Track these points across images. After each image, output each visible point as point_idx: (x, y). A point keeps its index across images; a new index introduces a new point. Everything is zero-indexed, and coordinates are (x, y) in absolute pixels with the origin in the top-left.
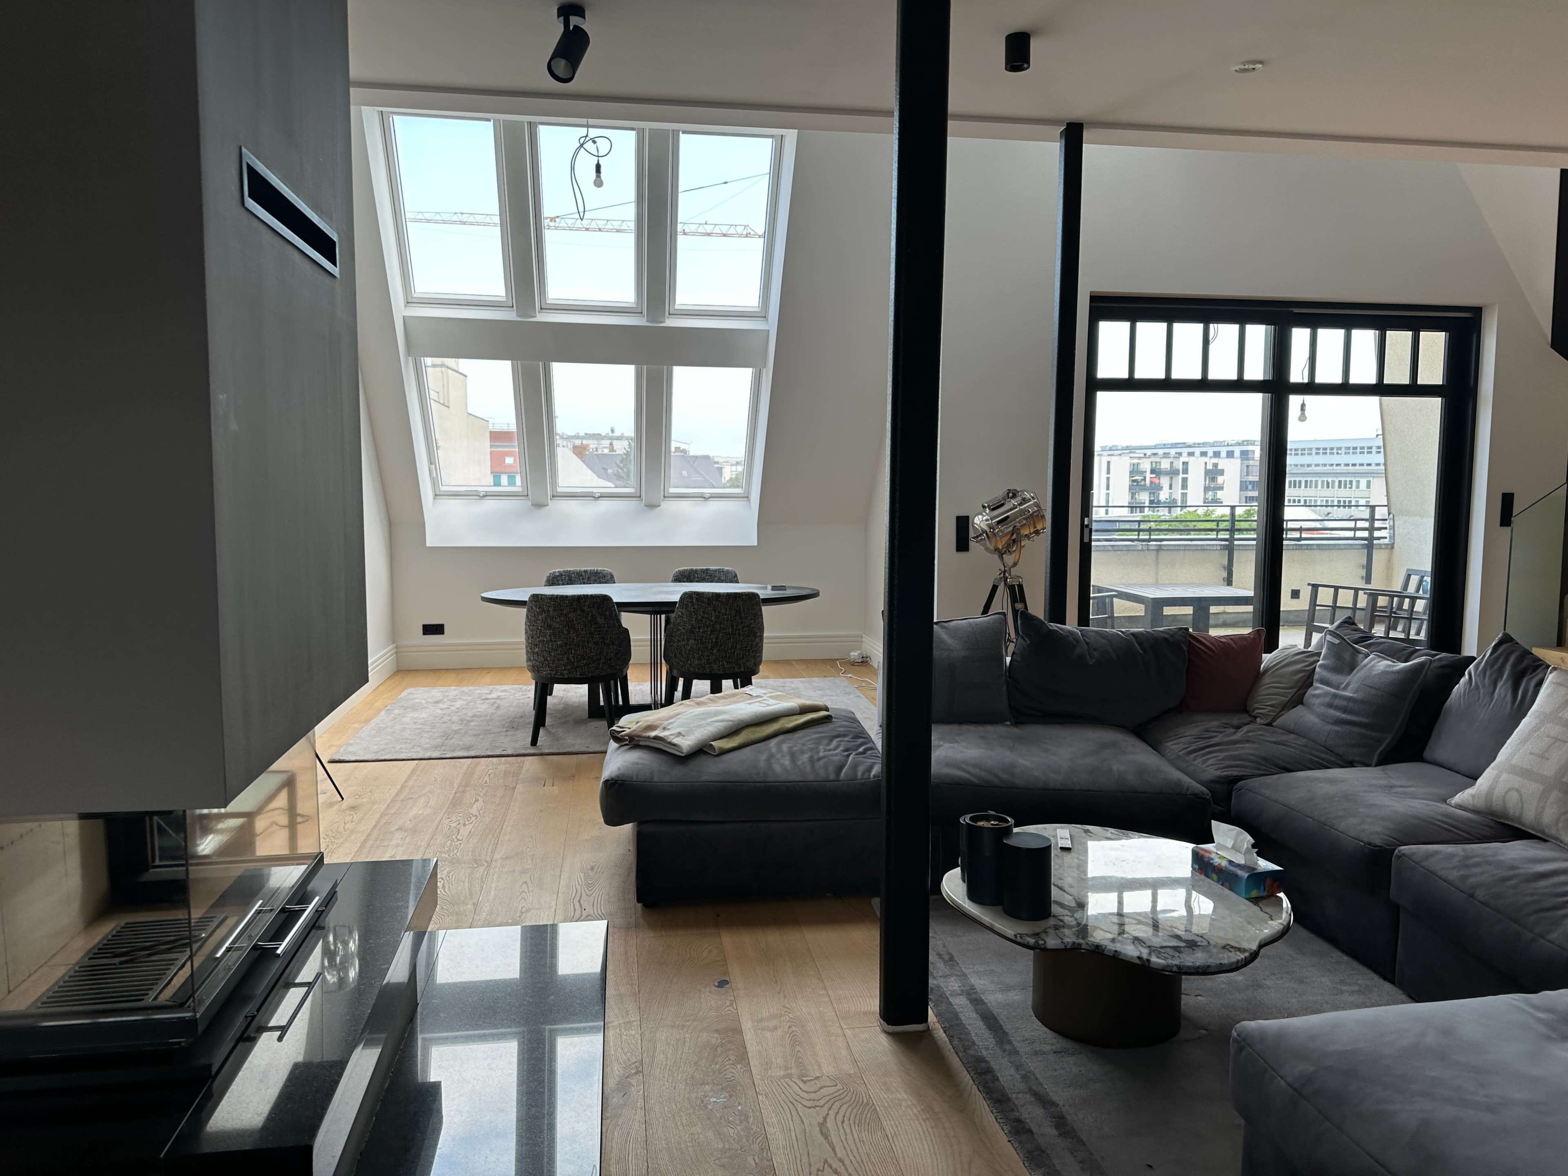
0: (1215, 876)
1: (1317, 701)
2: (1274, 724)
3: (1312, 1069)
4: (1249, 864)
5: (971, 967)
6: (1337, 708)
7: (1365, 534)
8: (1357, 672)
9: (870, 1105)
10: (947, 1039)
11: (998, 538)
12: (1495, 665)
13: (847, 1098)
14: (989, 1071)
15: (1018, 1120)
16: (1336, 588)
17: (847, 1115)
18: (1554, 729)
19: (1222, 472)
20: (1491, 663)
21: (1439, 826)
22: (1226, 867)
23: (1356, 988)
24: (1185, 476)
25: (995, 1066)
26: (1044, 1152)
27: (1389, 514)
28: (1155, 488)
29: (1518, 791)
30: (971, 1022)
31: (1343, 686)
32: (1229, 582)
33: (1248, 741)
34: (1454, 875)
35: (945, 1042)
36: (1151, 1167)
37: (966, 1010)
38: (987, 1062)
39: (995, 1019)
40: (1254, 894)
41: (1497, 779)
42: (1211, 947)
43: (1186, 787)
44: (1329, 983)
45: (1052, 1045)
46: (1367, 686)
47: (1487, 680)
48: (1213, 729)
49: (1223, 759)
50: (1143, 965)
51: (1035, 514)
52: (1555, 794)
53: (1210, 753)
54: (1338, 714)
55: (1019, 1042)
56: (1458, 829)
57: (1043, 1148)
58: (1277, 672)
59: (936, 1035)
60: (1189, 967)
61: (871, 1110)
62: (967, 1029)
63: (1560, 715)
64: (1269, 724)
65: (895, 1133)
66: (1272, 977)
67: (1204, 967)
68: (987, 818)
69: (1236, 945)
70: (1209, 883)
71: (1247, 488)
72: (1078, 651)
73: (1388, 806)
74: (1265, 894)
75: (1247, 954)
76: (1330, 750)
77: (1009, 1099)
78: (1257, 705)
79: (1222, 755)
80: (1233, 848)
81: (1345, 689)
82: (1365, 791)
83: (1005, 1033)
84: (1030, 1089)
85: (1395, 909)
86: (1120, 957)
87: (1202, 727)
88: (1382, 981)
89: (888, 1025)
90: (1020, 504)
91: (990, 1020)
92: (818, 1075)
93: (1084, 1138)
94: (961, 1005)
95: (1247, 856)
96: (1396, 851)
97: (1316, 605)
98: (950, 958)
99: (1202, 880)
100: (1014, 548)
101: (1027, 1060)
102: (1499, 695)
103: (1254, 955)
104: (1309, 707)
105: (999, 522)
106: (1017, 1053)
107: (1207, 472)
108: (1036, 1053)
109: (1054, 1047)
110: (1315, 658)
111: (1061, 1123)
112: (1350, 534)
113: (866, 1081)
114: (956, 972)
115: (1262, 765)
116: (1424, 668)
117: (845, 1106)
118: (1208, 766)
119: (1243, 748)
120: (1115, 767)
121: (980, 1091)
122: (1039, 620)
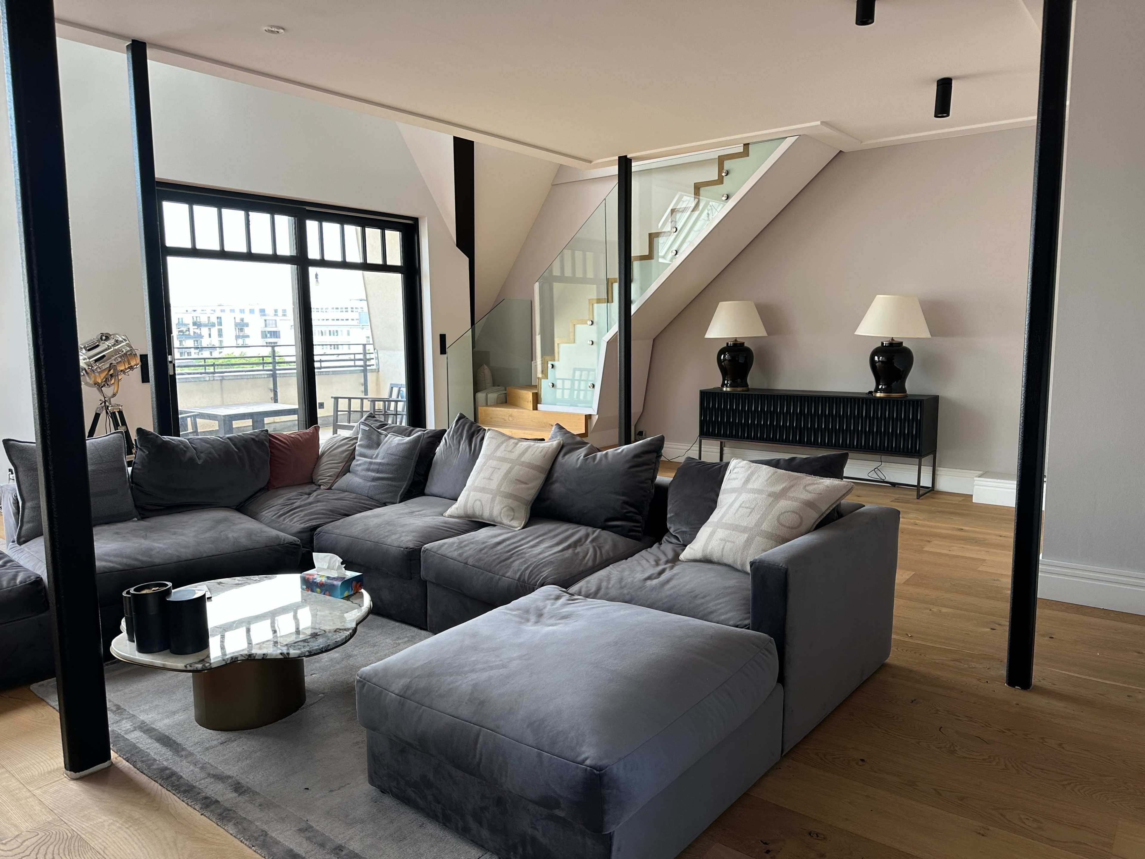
0: (318, 590)
1: (359, 468)
2: (333, 488)
3: (409, 680)
4: (341, 575)
5: (138, 708)
6: (372, 471)
7: (361, 363)
8: (382, 447)
9: (76, 836)
10: (131, 766)
11: (97, 374)
12: (458, 433)
13: (51, 840)
14: (173, 774)
15: (206, 798)
16: (350, 399)
17: (56, 852)
18: (493, 463)
19: (247, 325)
20: (456, 431)
21: (442, 529)
22: (326, 582)
23: (406, 639)
24: (220, 327)
25: (176, 769)
26: (231, 810)
27: (374, 349)
28: (198, 337)
29: (480, 500)
30: (148, 746)
31: (374, 456)
32: (276, 401)
33: (318, 502)
34: (455, 554)
35: (130, 768)
36: (308, 789)
37: (141, 740)
38: (170, 769)
39: (168, 737)
40: (346, 594)
41: (468, 495)
42: (327, 633)
43: (283, 539)
44: (391, 641)
45: (218, 739)
46: (389, 454)
47: (455, 441)
48: (293, 498)
49: (304, 516)
50: (285, 658)
51: (128, 353)
52: (498, 499)
53: (294, 513)
54: (373, 474)
55: (192, 746)
56: (452, 529)
57: (229, 808)
58: (331, 453)
59: (120, 766)
60: (316, 650)
61: (77, 839)
62: (146, 752)
63: (495, 455)
64: (330, 489)
65: (105, 847)
66: (357, 648)
67: (326, 647)
68: (148, 587)
69: (343, 628)
70: (315, 595)
71: (266, 336)
72: (188, 455)
73: (413, 524)
74: (352, 593)
75: (351, 631)
76: (371, 498)
77: (194, 787)
78: (320, 477)
79: (303, 514)
80: (328, 568)
81: (376, 458)
82: (399, 518)
83: (178, 745)
84: (209, 775)
85: (424, 584)
86: (268, 657)
87: (285, 498)
88: (420, 631)
89: (75, 773)
90: (114, 345)
91: (165, 740)
92: (17, 833)
93: (257, 790)
94: (136, 738)
95: (339, 571)
96: (423, 548)
97: (338, 411)
98: (117, 708)
99: (310, 595)
100: (113, 382)
101: (201, 757)
102: (462, 449)
103: (355, 630)
104: (355, 473)
105: (96, 361)
106: (191, 754)
107: (236, 325)
108: (207, 749)
109: (220, 741)
110: (355, 441)
111: (238, 788)
112: (352, 363)
113: (66, 821)
114: (126, 716)
115: (330, 515)
116: (421, 438)
117: (51, 847)
118: (294, 523)
119: (317, 506)
120: (230, 535)
121: (169, 791)
122: (152, 434)
